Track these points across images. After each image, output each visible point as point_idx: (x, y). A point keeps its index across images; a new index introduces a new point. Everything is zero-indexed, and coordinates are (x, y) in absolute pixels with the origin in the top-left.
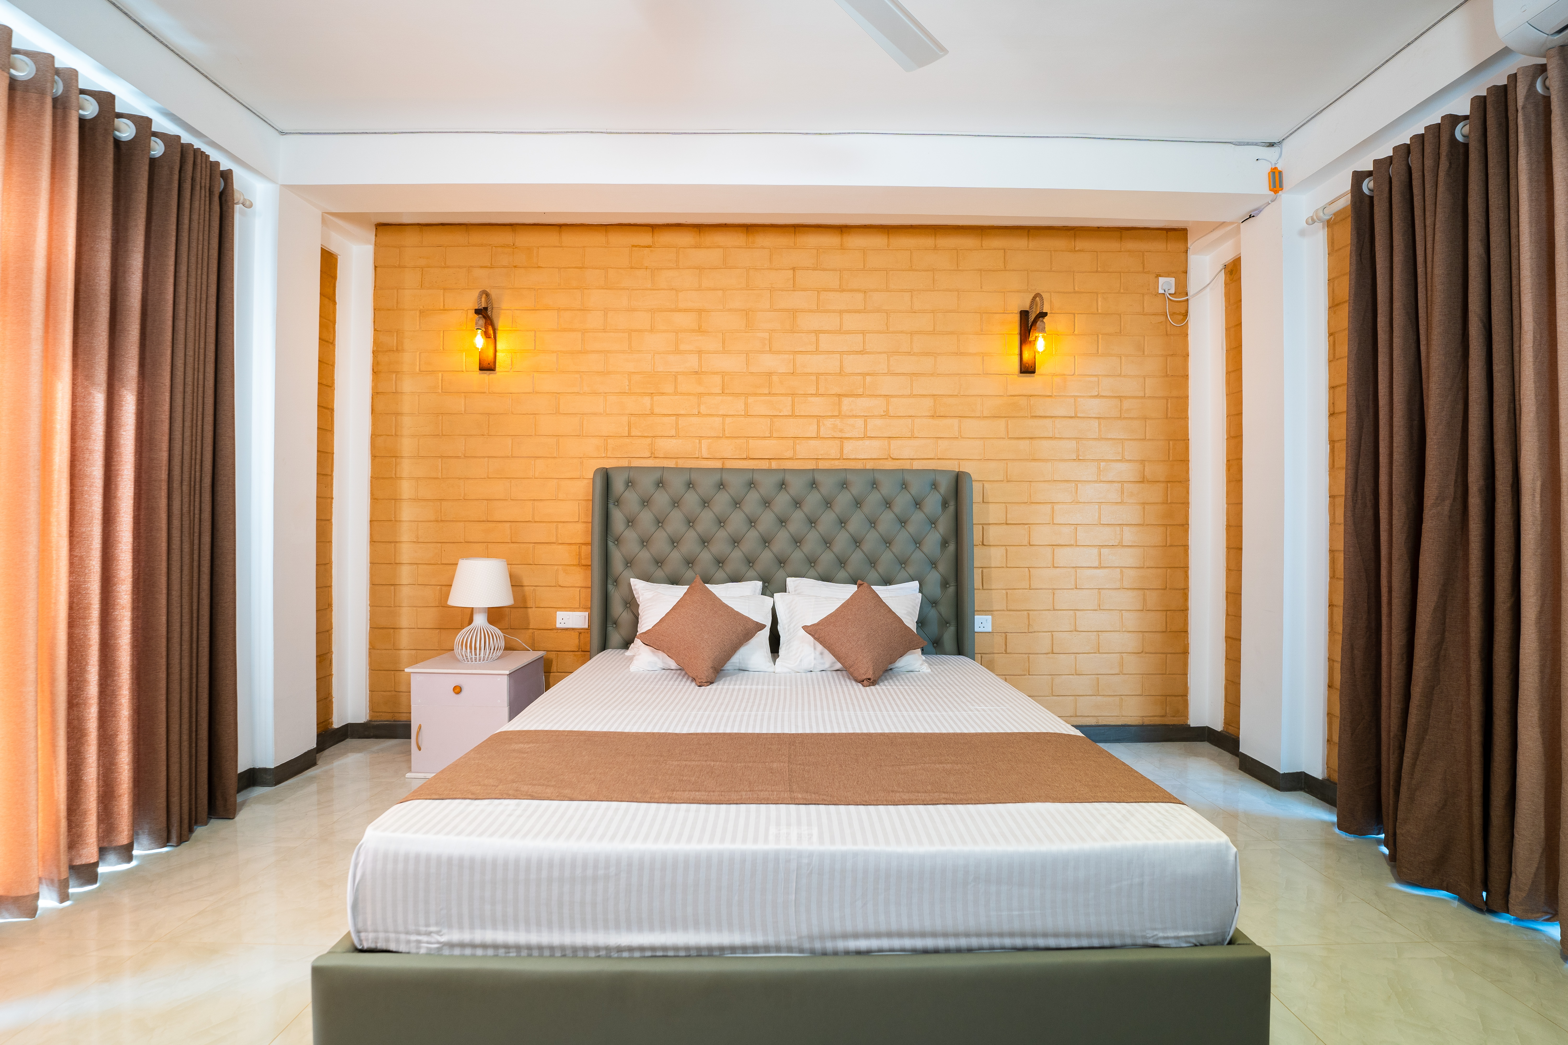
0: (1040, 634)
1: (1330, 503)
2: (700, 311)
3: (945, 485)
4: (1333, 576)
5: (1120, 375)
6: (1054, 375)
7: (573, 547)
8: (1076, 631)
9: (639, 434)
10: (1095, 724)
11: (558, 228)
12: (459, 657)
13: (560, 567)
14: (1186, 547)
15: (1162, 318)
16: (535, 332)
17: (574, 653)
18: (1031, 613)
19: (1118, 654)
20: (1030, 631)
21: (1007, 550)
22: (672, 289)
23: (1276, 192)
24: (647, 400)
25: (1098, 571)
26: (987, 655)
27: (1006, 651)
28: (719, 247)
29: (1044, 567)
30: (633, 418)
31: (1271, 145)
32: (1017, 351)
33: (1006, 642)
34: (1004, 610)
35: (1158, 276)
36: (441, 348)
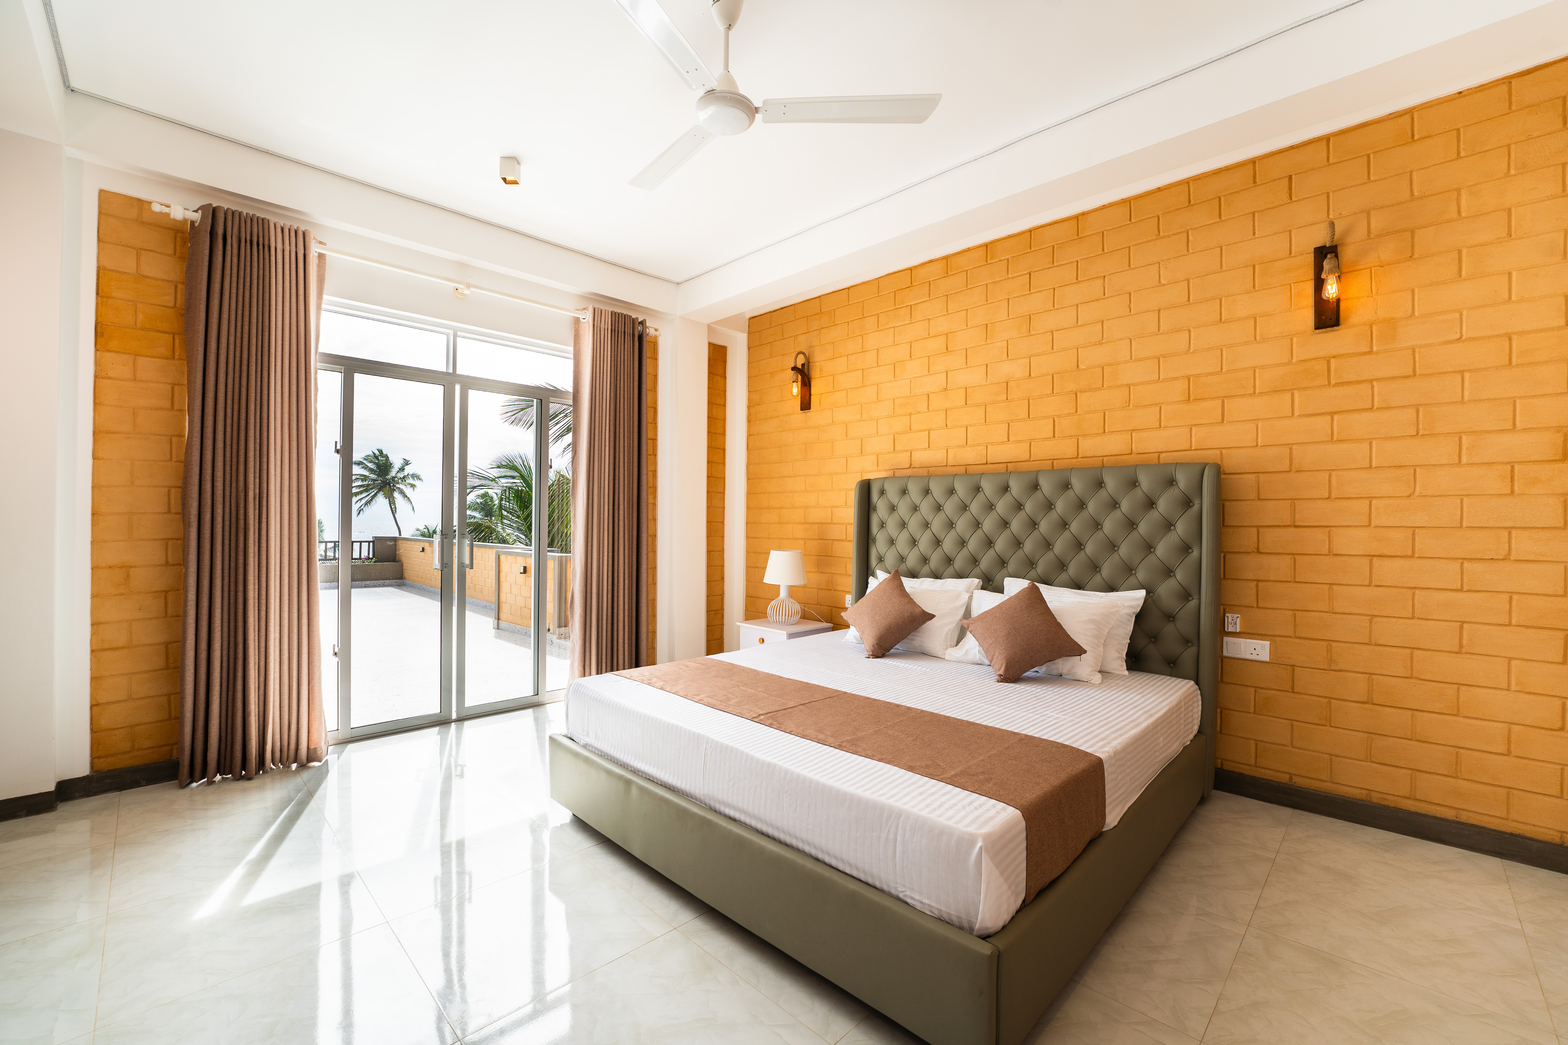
0: (1348, 674)
8: (1414, 678)
10: (1454, 818)
11: (847, 290)
18: (1333, 644)
19: (1506, 725)
20: (1333, 668)
21: (1294, 560)
26: (1265, 691)
29: (1357, 585)
30: (897, 436)
34: (1290, 637)
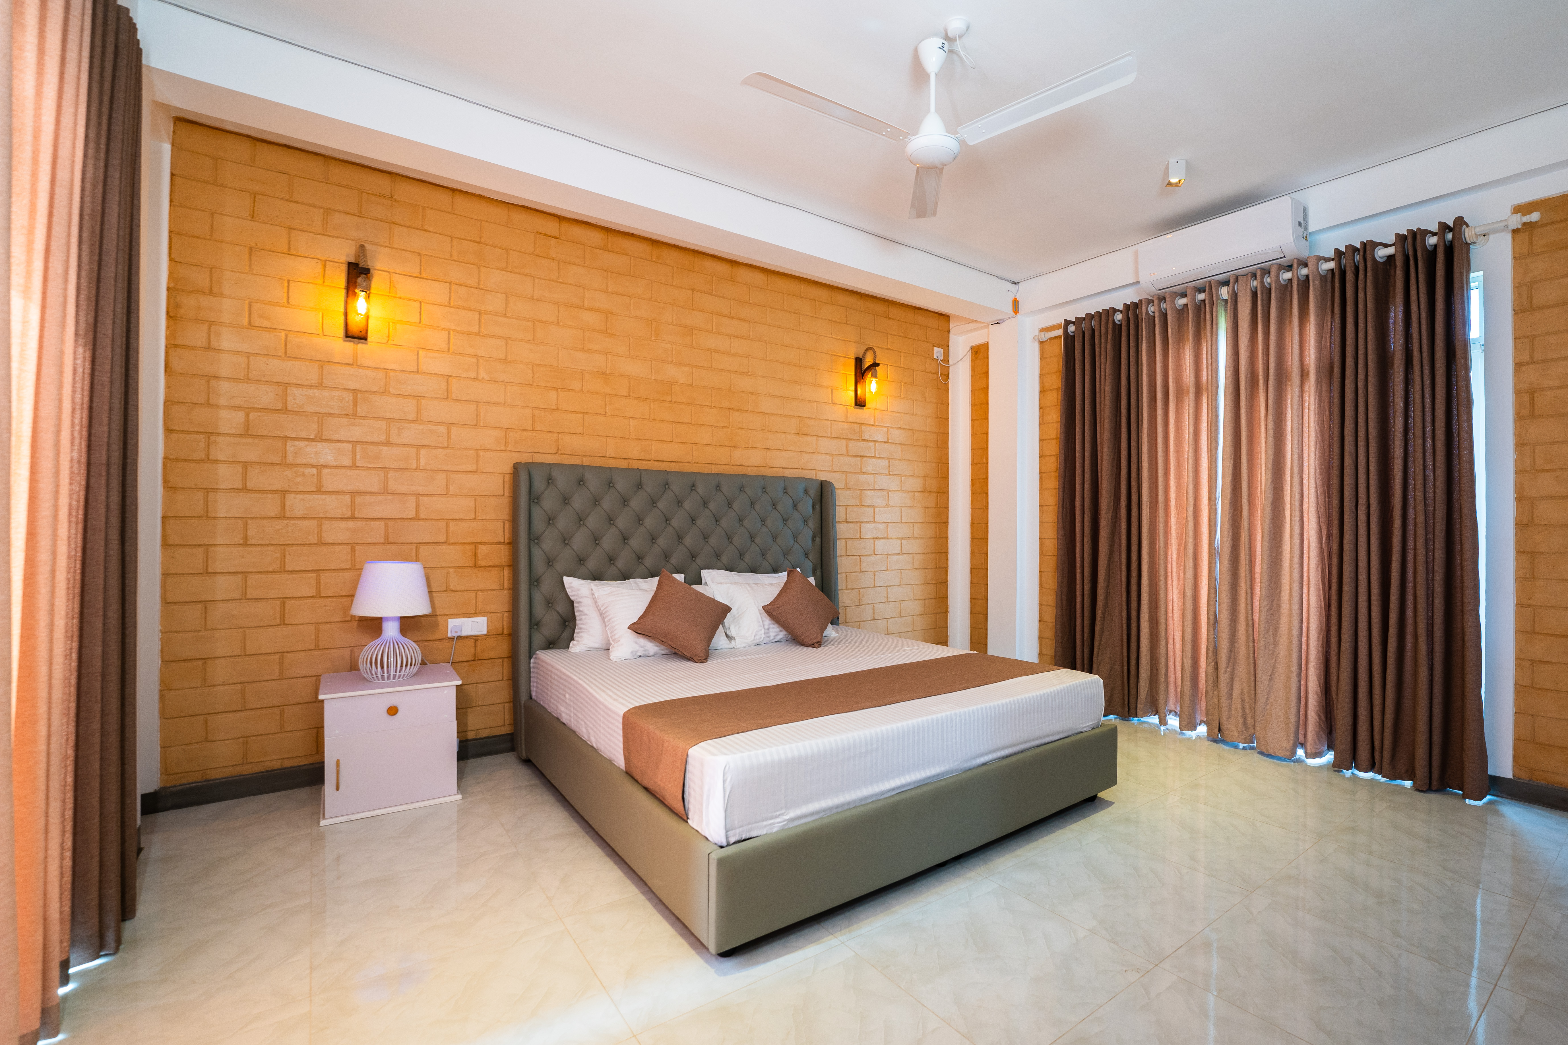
1: (1040, 510)
2: (607, 313)
3: (813, 491)
4: (1042, 554)
5: (913, 414)
6: (876, 409)
7: (468, 547)
8: (888, 602)
9: (546, 429)
11: (450, 192)
12: (366, 676)
13: (451, 570)
14: (947, 538)
15: (935, 376)
16: (421, 303)
17: (469, 663)
18: (861, 590)
20: (861, 604)
21: (846, 542)
22: (579, 286)
23: (1016, 313)
24: (553, 395)
25: (900, 557)
27: (846, 621)
28: (627, 255)
29: (869, 555)
30: (537, 412)
31: (1015, 283)
32: (853, 388)
33: (846, 614)
34: (845, 589)
35: (934, 346)
36: (285, 301)
